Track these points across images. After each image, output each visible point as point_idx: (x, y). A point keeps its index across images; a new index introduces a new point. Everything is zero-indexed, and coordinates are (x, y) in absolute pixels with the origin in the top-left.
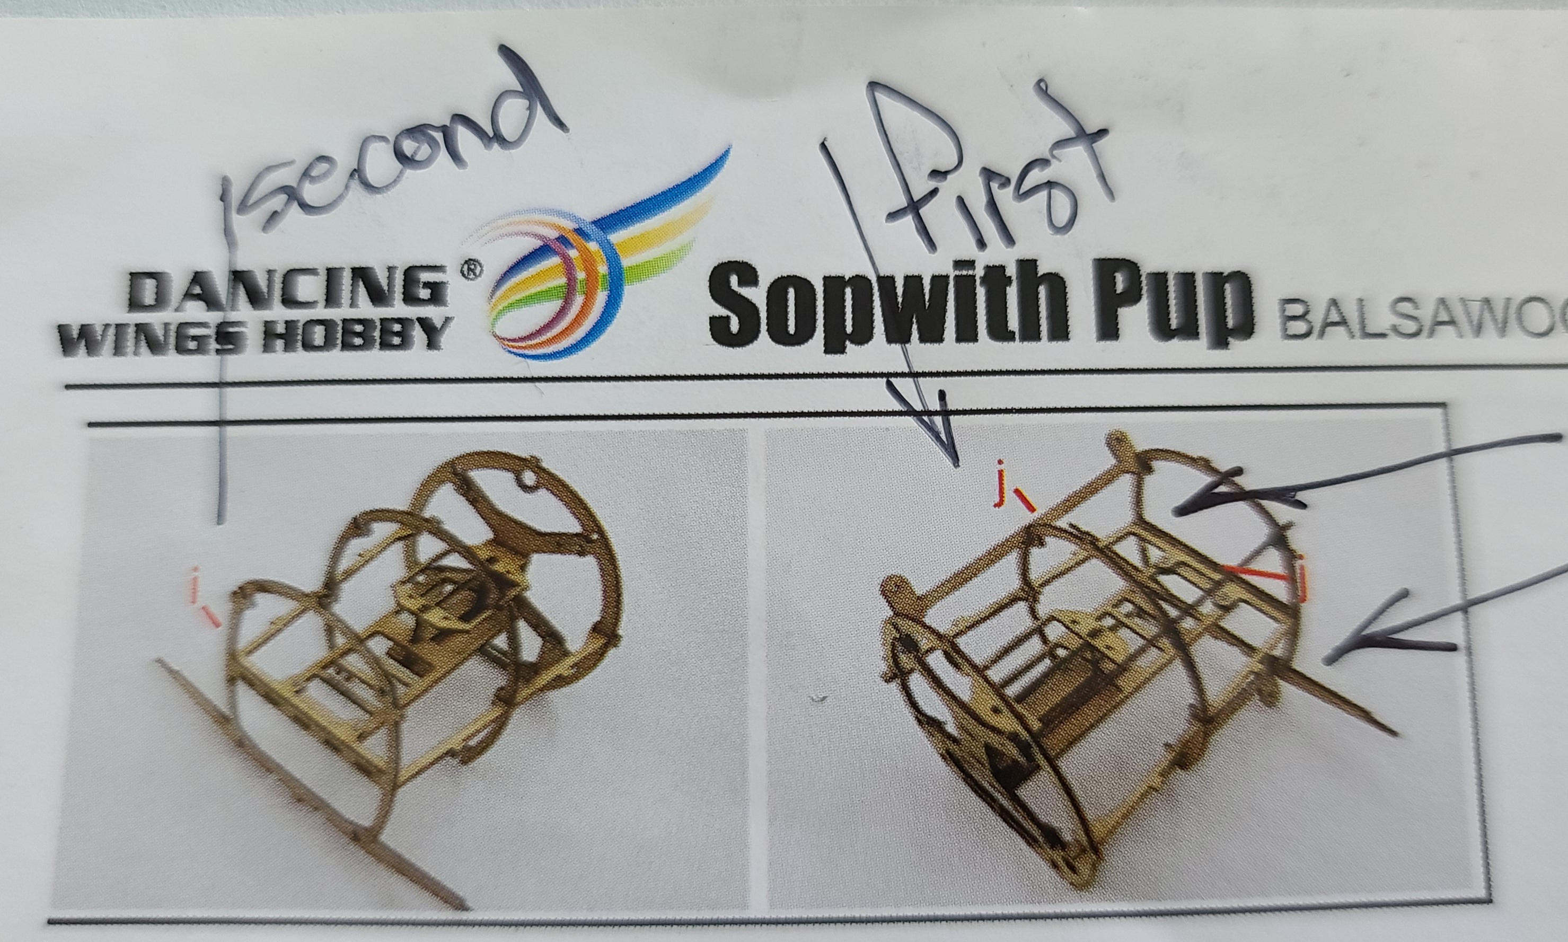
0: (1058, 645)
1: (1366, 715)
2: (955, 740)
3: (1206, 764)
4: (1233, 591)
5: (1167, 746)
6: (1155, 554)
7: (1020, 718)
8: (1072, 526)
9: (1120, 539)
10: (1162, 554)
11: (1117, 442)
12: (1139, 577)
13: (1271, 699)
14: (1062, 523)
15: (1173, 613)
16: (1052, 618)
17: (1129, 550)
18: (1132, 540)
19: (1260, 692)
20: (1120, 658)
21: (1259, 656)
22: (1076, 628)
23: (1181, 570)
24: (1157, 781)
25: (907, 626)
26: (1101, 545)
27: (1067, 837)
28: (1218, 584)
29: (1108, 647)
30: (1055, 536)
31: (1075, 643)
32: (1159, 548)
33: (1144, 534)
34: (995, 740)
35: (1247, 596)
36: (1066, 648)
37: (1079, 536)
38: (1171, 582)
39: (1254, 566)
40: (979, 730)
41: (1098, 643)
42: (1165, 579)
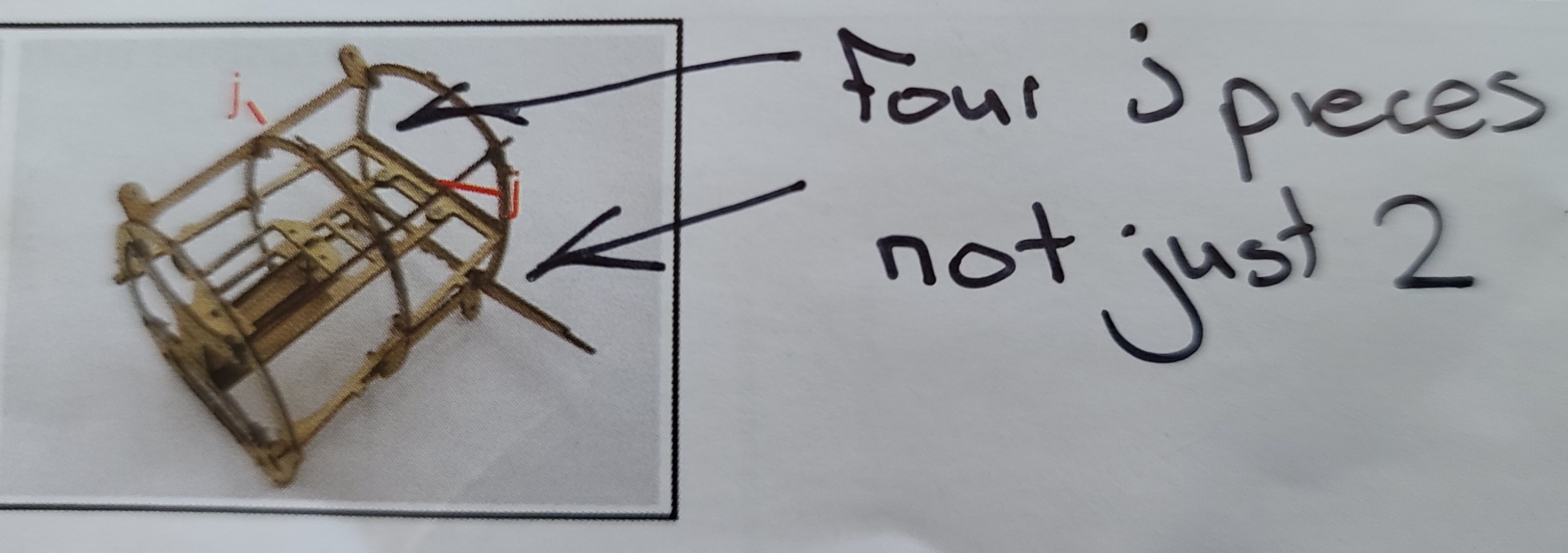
0: (275, 254)
1: (565, 333)
2: (177, 341)
3: (407, 373)
4: (444, 205)
5: (370, 354)
6: (374, 168)
7: (235, 321)
8: (298, 139)
9: (342, 152)
10: (382, 167)
11: (346, 56)
12: (357, 190)
13: (470, 312)
14: (289, 135)
15: (386, 225)
16: (271, 228)
17: (348, 163)
18: (354, 152)
19: (462, 305)
20: (332, 268)
21: (464, 270)
22: (294, 238)
23: (398, 184)
24: (358, 388)
25: (139, 232)
26: (324, 157)
27: (272, 436)
28: (431, 199)
29: (323, 257)
30: (282, 148)
31: (291, 252)
32: (380, 162)
33: (365, 147)
34: (212, 343)
35: (458, 211)
36: (283, 256)
37: (303, 149)
38: (388, 197)
39: (469, 181)
40: (198, 332)
41: (313, 252)
42: (380, 192)
